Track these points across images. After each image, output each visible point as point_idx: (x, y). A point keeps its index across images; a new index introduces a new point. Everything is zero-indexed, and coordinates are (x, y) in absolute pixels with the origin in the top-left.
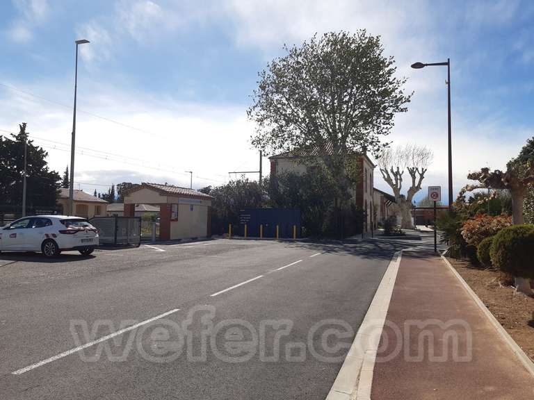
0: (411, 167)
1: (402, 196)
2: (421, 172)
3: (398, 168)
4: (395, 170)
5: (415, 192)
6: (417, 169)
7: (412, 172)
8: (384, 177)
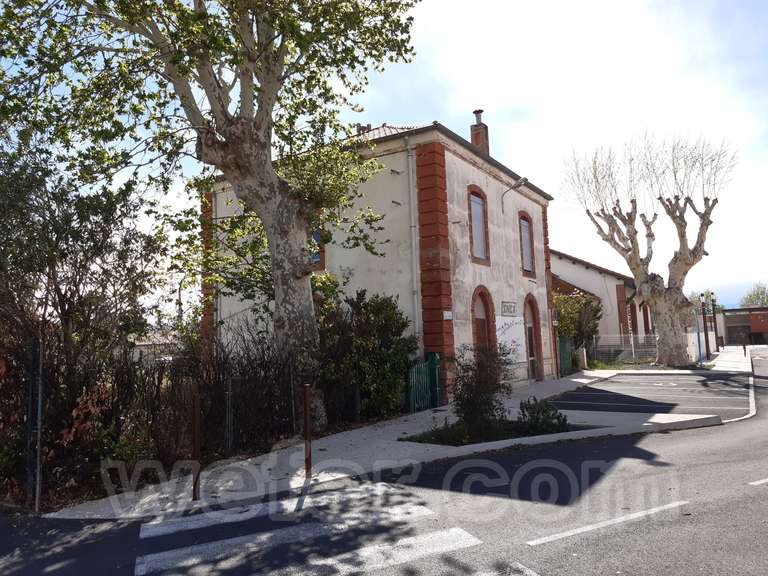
0: (669, 194)
1: (654, 277)
2: (701, 209)
3: (633, 202)
4: (626, 209)
5: (691, 265)
6: (688, 200)
7: (675, 211)
8: (600, 231)
